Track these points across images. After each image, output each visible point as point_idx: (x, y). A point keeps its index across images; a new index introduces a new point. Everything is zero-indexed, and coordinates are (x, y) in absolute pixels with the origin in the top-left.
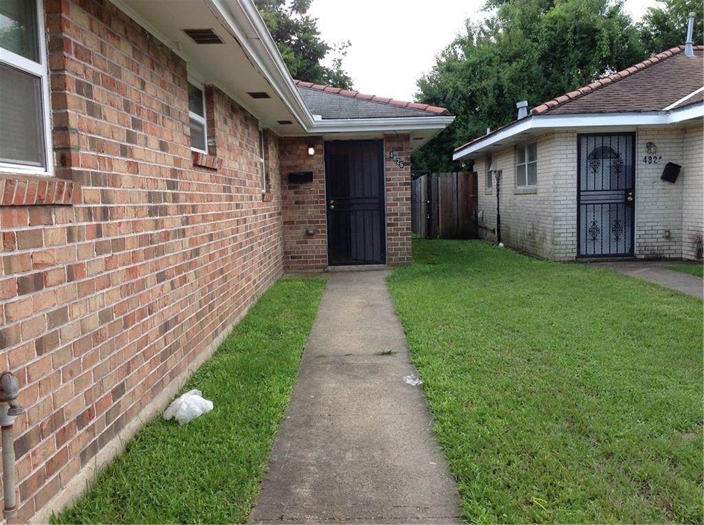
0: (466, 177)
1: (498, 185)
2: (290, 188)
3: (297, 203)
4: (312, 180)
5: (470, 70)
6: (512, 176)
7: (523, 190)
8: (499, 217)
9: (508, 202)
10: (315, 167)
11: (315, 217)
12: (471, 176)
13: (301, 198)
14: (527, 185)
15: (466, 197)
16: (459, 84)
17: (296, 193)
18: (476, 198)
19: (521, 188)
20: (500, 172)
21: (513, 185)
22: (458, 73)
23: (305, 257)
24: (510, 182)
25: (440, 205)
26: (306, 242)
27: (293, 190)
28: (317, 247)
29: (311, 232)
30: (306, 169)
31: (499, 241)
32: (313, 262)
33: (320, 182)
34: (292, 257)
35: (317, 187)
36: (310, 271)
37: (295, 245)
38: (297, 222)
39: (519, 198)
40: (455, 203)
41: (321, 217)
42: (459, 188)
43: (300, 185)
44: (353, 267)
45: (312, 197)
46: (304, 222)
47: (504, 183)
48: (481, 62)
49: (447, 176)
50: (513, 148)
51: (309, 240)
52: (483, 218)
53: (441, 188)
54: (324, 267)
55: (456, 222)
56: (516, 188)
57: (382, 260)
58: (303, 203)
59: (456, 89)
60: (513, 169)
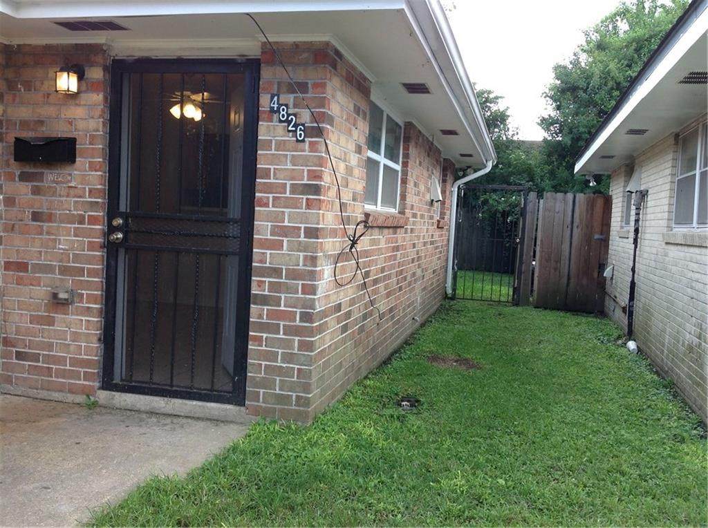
0: (591, 205)
1: (637, 221)
2: (24, 177)
3: (36, 216)
4: (74, 161)
5: (633, 47)
6: (666, 201)
7: (685, 236)
8: (633, 284)
9: (653, 257)
10: (81, 125)
11: (77, 258)
12: (600, 203)
13: (45, 205)
14: (695, 224)
15: (588, 239)
16: (612, 66)
17: (36, 191)
18: (605, 242)
19: (681, 230)
20: (643, 195)
21: (664, 223)
22: (613, 52)
23: (48, 359)
24: (660, 215)
25: (538, 249)
26: (51, 322)
27: (30, 184)
28: (76, 337)
29: (62, 295)
30: (60, 130)
31: (630, 334)
32: (63, 374)
33: (93, 167)
34: (20, 356)
35: (84, 180)
36: (56, 396)
37: (26, 324)
38: (34, 265)
39: (674, 252)
40: (566, 246)
41: (89, 260)
42: (577, 220)
43: (46, 171)
44: (159, 403)
45: (70, 205)
46: (48, 269)
47: (649, 217)
48: (651, 37)
49: (555, 199)
50: (672, 141)
51: (59, 317)
52: (612, 278)
53: (544, 218)
54: (88, 393)
55: (565, 280)
56: (670, 228)
57: (237, 395)
58: (50, 218)
59: (606, 75)
60: (668, 186)
